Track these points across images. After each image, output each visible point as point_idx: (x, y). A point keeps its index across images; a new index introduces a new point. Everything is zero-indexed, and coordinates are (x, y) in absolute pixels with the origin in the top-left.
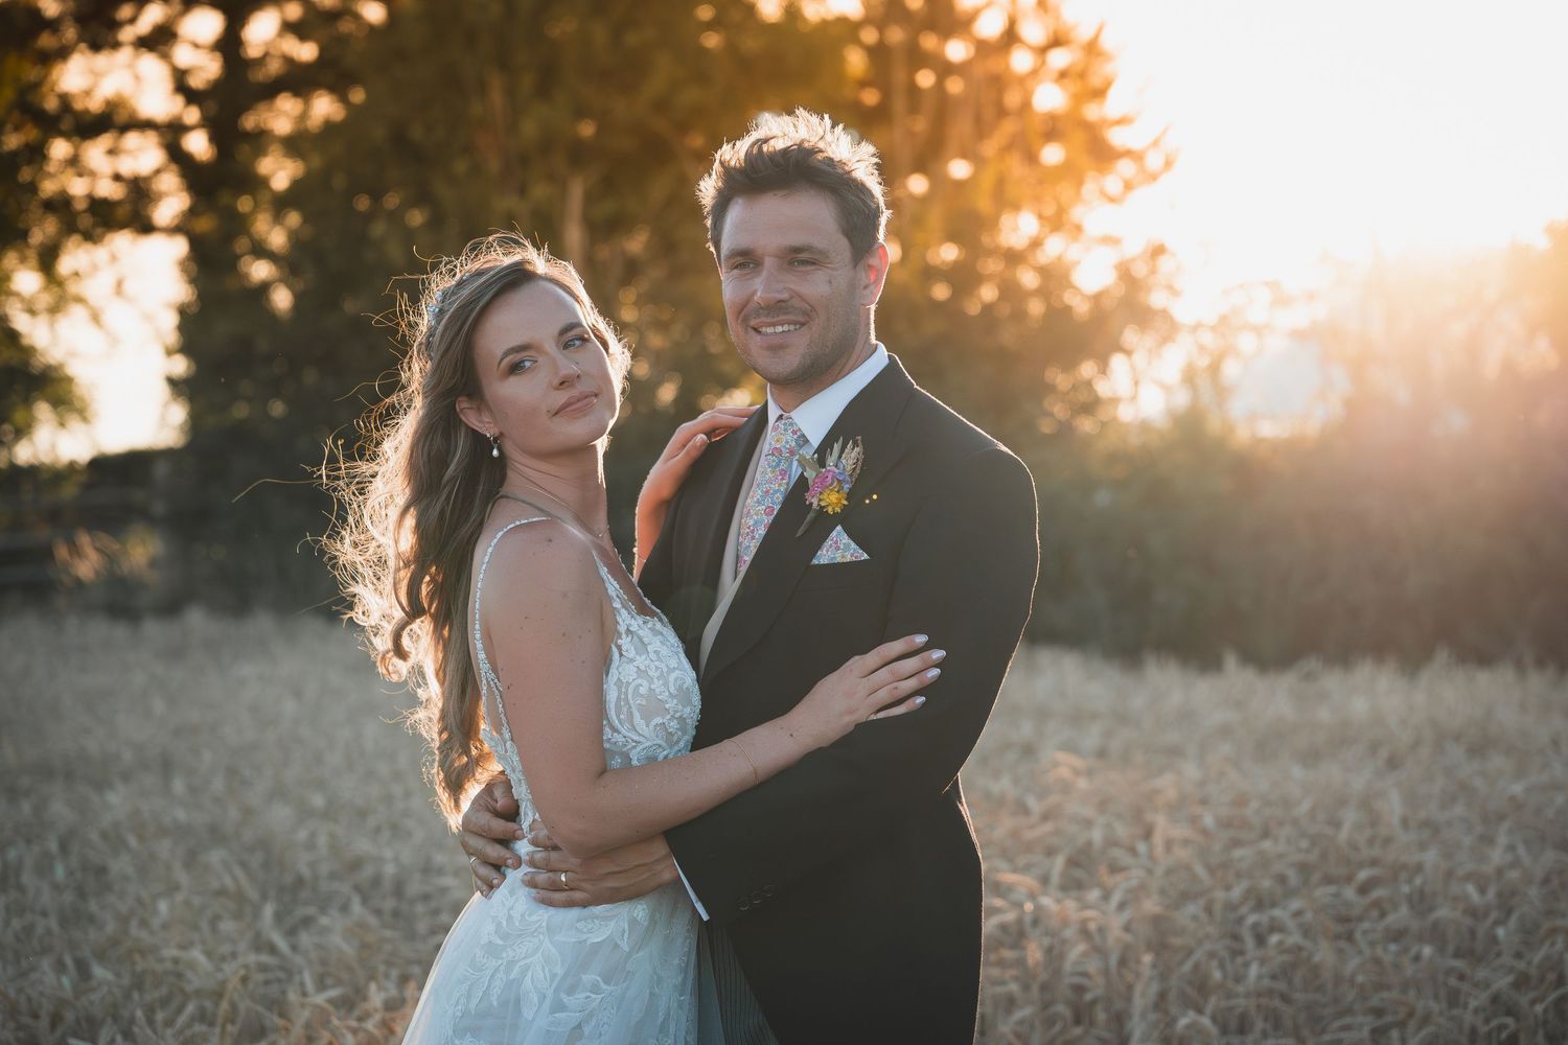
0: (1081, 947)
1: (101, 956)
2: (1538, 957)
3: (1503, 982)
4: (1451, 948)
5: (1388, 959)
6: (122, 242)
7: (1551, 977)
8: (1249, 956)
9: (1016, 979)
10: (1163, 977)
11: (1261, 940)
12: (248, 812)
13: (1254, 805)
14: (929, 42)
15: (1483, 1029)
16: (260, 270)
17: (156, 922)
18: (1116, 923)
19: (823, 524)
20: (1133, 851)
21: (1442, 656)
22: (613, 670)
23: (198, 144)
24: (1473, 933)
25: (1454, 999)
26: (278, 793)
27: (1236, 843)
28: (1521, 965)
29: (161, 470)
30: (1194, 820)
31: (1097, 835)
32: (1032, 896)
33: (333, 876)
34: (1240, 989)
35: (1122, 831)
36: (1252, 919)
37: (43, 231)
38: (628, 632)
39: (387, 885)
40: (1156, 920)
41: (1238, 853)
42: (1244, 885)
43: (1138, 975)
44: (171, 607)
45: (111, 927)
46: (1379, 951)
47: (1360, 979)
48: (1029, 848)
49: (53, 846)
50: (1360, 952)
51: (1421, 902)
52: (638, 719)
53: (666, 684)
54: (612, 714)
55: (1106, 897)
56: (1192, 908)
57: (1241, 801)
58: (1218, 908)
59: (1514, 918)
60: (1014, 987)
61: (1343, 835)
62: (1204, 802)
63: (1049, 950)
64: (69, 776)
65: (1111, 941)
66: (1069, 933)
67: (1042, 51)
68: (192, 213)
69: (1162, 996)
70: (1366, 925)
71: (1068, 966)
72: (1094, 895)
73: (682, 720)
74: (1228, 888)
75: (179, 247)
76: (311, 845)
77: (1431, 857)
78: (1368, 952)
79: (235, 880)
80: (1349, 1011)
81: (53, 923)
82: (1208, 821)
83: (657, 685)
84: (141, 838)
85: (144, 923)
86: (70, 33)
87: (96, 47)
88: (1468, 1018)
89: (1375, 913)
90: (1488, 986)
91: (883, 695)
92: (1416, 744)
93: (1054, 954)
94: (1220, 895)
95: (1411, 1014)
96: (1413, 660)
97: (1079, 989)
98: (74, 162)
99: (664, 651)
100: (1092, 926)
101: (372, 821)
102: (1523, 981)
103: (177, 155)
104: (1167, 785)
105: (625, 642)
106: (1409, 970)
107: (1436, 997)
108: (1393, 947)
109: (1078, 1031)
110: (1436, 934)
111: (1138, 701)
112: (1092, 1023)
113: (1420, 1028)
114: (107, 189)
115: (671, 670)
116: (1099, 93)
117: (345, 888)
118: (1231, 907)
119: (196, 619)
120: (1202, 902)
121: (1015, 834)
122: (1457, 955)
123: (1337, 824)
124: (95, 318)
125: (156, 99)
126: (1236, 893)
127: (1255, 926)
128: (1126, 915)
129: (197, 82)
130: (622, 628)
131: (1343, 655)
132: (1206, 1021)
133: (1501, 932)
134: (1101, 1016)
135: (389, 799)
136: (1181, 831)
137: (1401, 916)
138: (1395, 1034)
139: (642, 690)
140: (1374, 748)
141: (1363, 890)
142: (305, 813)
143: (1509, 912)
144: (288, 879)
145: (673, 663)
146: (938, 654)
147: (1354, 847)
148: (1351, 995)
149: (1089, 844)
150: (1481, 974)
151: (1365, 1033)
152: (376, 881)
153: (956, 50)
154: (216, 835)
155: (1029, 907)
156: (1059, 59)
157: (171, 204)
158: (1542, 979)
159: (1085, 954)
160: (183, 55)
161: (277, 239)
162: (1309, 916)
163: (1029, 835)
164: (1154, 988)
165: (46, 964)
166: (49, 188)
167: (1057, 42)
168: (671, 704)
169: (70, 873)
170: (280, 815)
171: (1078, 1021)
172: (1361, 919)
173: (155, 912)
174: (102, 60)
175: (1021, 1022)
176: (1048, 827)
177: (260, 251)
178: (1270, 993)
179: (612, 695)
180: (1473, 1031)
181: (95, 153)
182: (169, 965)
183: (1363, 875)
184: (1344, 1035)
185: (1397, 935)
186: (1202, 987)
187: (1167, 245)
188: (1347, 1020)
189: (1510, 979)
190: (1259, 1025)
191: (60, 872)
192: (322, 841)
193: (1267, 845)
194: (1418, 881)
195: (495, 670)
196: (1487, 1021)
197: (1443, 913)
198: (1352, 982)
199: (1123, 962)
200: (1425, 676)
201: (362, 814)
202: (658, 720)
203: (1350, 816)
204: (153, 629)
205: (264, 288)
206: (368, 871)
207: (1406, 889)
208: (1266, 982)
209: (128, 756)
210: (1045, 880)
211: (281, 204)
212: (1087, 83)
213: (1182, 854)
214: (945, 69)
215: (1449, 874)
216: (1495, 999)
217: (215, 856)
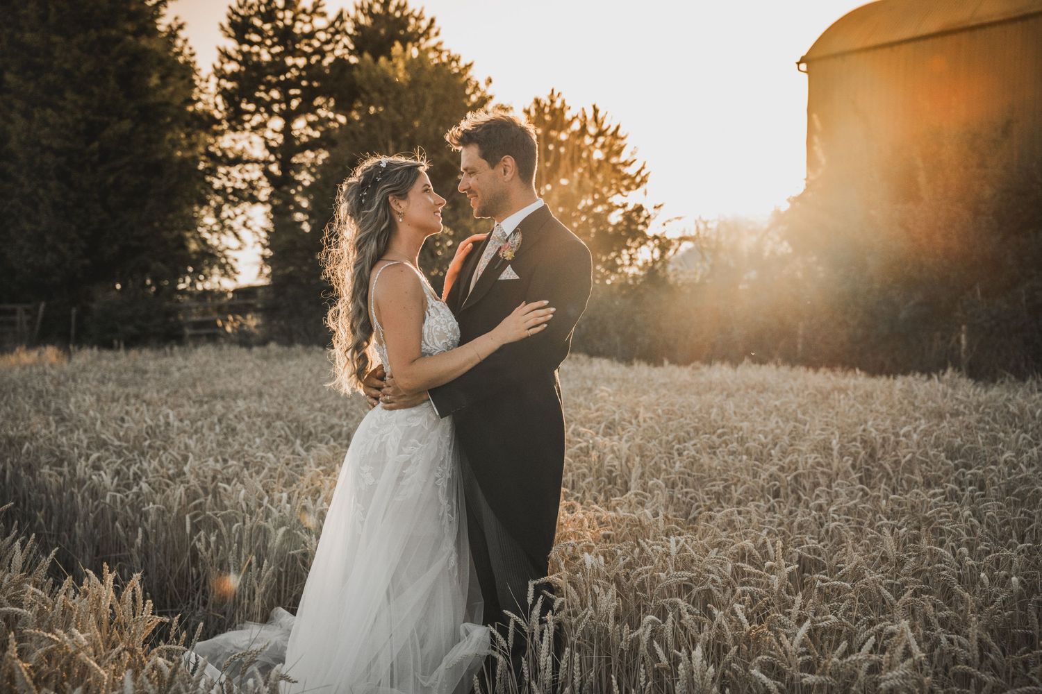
0: (612, 455)
1: (232, 458)
2: (787, 460)
3: (774, 469)
4: (753, 457)
5: (730, 461)
6: (246, 205)
7: (793, 467)
8: (675, 459)
9: (586, 467)
10: (643, 466)
11: (680, 454)
12: (291, 408)
13: (677, 406)
14: (553, 133)
15: (767, 486)
16: (299, 216)
17: (254, 446)
18: (624, 446)
19: (505, 263)
20: (630, 423)
21: (747, 360)
22: (426, 321)
23: (274, 168)
24: (761, 452)
25: (755, 475)
26: (303, 402)
27: (670, 419)
28: (781, 463)
29: (260, 292)
30: (654, 411)
31: (617, 417)
32: (592, 438)
33: (322, 432)
34: (673, 471)
35: (627, 416)
36: (677, 446)
37: (215, 200)
38: (432, 307)
39: (344, 435)
40: (640, 447)
41: (671, 423)
42: (674, 434)
43: (633, 464)
44: (263, 343)
45: (236, 447)
46: (726, 458)
47: (719, 468)
48: (590, 421)
49: (216, 420)
50: (719, 459)
51: (742, 441)
52: (436, 341)
53: (447, 327)
54: (426, 338)
55: (620, 439)
56: (655, 442)
57: (672, 405)
58: (664, 442)
59: (778, 447)
60: (586, 470)
61: (713, 416)
62: (658, 405)
63: (599, 457)
64: (223, 398)
65: (623, 453)
66: (606, 450)
67: (596, 137)
68: (272, 195)
69: (643, 474)
70: (720, 449)
71: (606, 463)
72: (616, 437)
73: (453, 341)
74: (667, 435)
75: (268, 208)
76: (314, 420)
77: (745, 425)
78: (721, 458)
79: (285, 432)
80: (715, 480)
81: (214, 445)
82: (660, 411)
83: (444, 327)
84: (249, 417)
85: (250, 446)
86: (225, 125)
87: (235, 130)
88: (761, 482)
89: (724, 445)
90: (768, 470)
91: (531, 323)
92: (738, 390)
93: (600, 459)
94: (664, 437)
95: (739, 481)
96: (735, 362)
97: (611, 472)
98: (227, 174)
99: (446, 314)
100: (615, 448)
101: (338, 412)
102: (782, 469)
103: (267, 173)
104: (644, 399)
105: (431, 310)
106: (738, 465)
107: (748, 475)
108: (731, 457)
109: (610, 486)
110: (748, 452)
111: (631, 375)
112: (615, 484)
113: (742, 486)
114: (240, 185)
115: (449, 322)
116: (618, 153)
117: (328, 436)
118: (667, 442)
119: (273, 346)
120: (657, 441)
121: (585, 417)
122: (756, 460)
123: (710, 414)
124: (236, 235)
125: (259, 152)
126: (671, 437)
127: (678, 450)
128: (629, 444)
129: (273, 144)
130: (430, 305)
131: (709, 361)
132: (660, 482)
133: (773, 452)
134: (619, 481)
135: (345, 406)
136: (650, 415)
137: (734, 446)
138: (733, 487)
139: (438, 329)
140: (723, 390)
141: (720, 436)
142: (312, 409)
143: (775, 445)
144: (305, 433)
145: (450, 319)
146: (553, 310)
147: (715, 421)
148: (715, 474)
149: (614, 419)
150: (766, 466)
151: (721, 487)
152: (340, 434)
153: (563, 136)
154: (279, 416)
155: (591, 441)
156: (601, 140)
157: (265, 191)
158: (790, 468)
159: (612, 458)
160: (269, 134)
161: (305, 204)
162: (699, 445)
163: (591, 416)
164: (640, 471)
165: (211, 459)
166: (217, 184)
167: (601, 133)
168: (449, 335)
169: (222, 430)
170: (303, 411)
171: (610, 483)
172: (718, 448)
173: (255, 443)
174: (237, 136)
175: (589, 483)
176: (599, 413)
177: (299, 208)
178: (683, 473)
179: (426, 330)
180: (763, 486)
181: (234, 171)
182: (259, 459)
183: (720, 431)
184: (713, 488)
185: (733, 453)
186: (659, 470)
187: (644, 206)
188: (714, 483)
189: (778, 467)
190: (680, 485)
191: (217, 428)
192: (319, 419)
193: (682, 420)
194: (741, 433)
195: (381, 324)
196: (768, 483)
197: (751, 444)
198: (716, 469)
199: (628, 460)
200: (740, 367)
201: (335, 410)
202: (444, 341)
203: (715, 410)
204: (256, 350)
205: (301, 223)
206: (337, 430)
207: (736, 436)
208: (683, 469)
209: (245, 391)
210: (597, 433)
211: (307, 192)
212: (613, 150)
213: (650, 423)
214: (559, 144)
215: (753, 431)
216: (771, 476)
217: (278, 423)
